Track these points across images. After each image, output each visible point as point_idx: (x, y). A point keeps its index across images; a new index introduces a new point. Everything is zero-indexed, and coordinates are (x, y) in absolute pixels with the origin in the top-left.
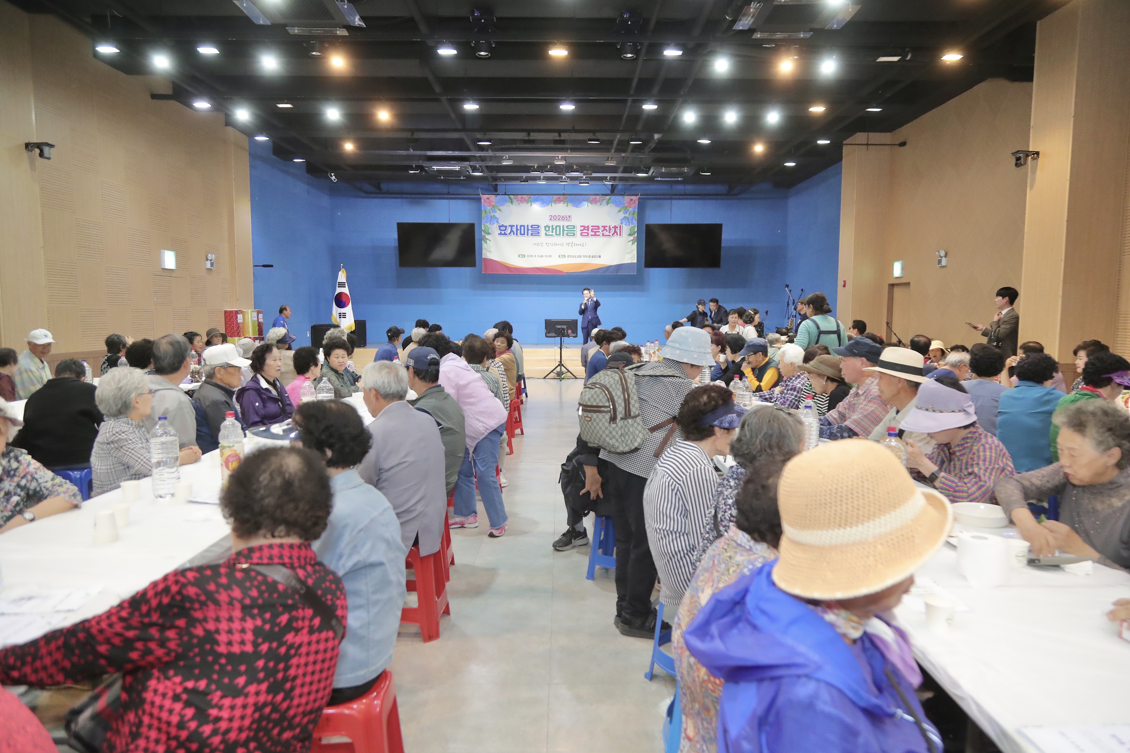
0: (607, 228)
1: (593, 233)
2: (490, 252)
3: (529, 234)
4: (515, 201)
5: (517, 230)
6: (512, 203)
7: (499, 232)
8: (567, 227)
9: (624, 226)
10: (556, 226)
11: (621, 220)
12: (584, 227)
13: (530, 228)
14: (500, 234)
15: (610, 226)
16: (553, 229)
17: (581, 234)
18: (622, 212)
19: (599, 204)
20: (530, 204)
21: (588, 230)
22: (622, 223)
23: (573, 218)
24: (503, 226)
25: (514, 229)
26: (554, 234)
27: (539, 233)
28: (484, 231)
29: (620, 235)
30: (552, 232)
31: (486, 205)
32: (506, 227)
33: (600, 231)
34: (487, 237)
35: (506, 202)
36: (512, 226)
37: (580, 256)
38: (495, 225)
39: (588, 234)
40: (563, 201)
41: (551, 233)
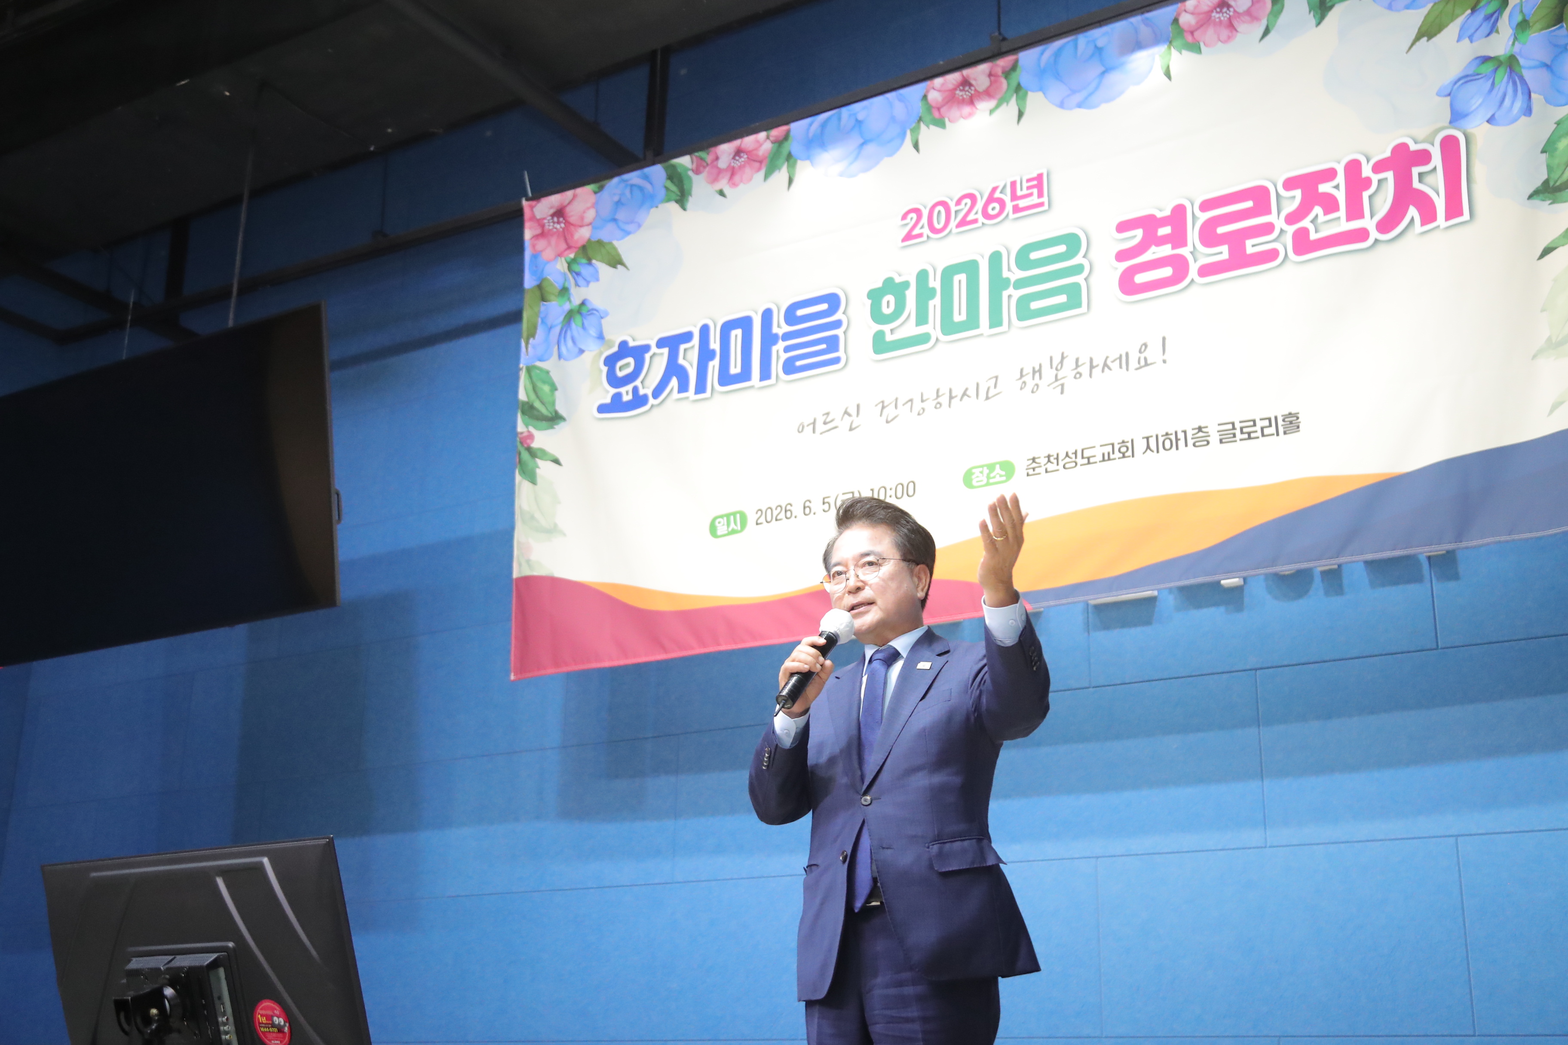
0: (1337, 188)
1: (1223, 252)
2: (552, 531)
3: (777, 366)
4: (700, 186)
5: (705, 355)
6: (682, 199)
7: (606, 393)
8: (1023, 258)
9: (1480, 130)
10: (949, 273)
11: (1450, 93)
12: (1148, 223)
13: (780, 327)
14: (616, 406)
15: (1353, 167)
16: (925, 293)
17: (1128, 285)
18: (1452, 30)
19: (1250, 32)
20: (781, 175)
21: (1178, 239)
22: (1457, 116)
23: (1058, 187)
24: (624, 350)
25: (689, 358)
26: (933, 327)
27: (833, 344)
28: (529, 410)
29: (1454, 209)
30: (922, 319)
31: (549, 253)
32: (639, 353)
33: (1274, 218)
34: (542, 439)
35: (648, 200)
36: (672, 343)
37: (1126, 449)
38: (587, 356)
39: (1180, 266)
40: (988, 94)
41: (910, 329)
